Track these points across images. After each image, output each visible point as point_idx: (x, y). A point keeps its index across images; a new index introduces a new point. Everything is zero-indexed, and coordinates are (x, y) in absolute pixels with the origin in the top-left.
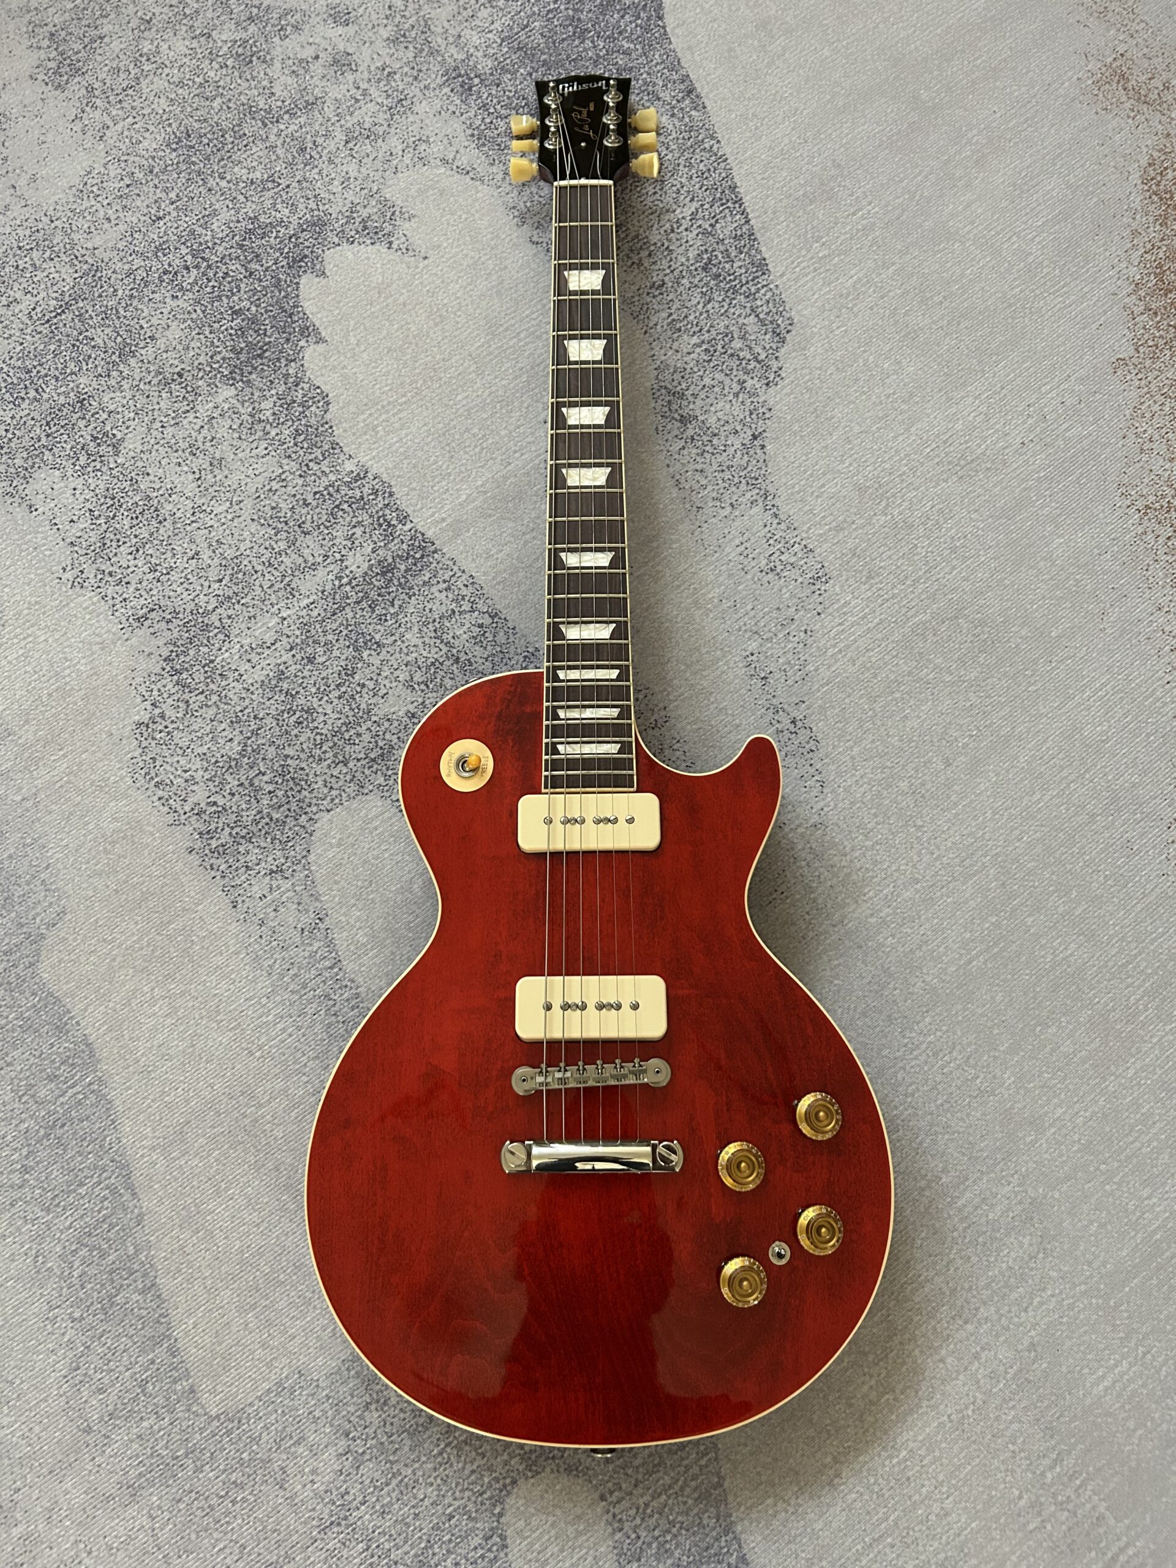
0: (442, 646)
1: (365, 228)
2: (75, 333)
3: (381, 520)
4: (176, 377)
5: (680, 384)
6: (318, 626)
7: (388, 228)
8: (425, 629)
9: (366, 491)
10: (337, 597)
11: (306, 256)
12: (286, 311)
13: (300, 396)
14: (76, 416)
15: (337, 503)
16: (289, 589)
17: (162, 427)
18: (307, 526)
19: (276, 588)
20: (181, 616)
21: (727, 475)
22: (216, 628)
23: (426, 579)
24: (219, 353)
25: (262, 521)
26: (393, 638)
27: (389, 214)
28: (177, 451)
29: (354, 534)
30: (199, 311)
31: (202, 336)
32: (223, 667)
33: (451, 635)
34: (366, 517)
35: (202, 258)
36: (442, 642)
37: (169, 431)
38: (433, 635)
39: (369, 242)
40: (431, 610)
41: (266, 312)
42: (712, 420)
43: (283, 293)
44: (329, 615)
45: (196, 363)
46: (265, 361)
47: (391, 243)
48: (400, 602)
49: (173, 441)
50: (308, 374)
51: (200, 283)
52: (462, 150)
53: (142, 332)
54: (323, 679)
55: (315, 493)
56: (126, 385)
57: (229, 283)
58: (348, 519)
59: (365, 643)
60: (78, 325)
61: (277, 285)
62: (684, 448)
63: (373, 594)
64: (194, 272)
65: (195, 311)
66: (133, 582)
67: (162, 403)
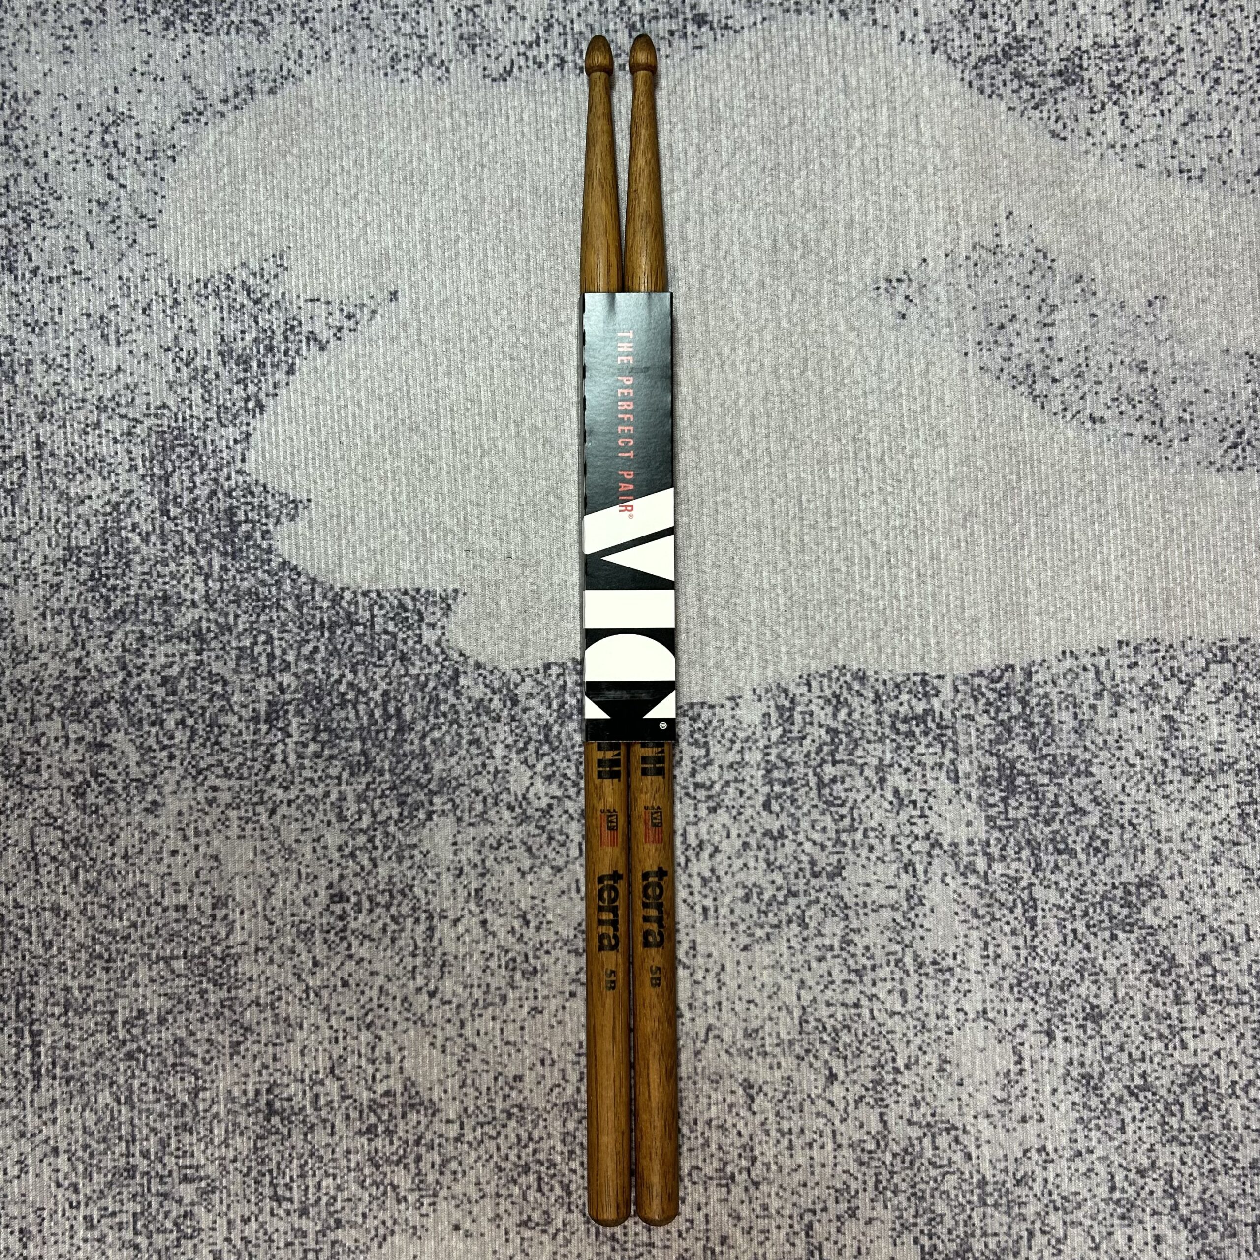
0: (1223, 779)
1: (244, 361)
2: (102, 1038)
3: (903, 727)
4: (337, 908)
5: (992, 30)
6: (1037, 964)
7: (275, 320)
8: (1169, 788)
9: (823, 715)
10: (1002, 896)
11: (231, 512)
12: (333, 626)
13: (542, 710)
14: (297, 1138)
15: (813, 781)
16: (931, 970)
17: (432, 994)
18: (822, 860)
19: (912, 991)
20: (854, 1185)
21: (1230, 80)
22: (920, 1139)
23: (1072, 723)
24: (342, 798)
25: (759, 933)
26: (1150, 853)
27: (242, 298)
28: (504, 999)
29: (896, 792)
30: (218, 782)
31: (283, 809)
32: (1005, 1171)
33: (1210, 749)
34: (876, 749)
35: (95, 704)
36: (1212, 773)
37: (448, 986)
38: (1189, 781)
39: (280, 375)
40: (1139, 754)
41: (310, 658)
42: (1105, 28)
43: (289, 605)
44: (1027, 931)
45: (336, 856)
46: (420, 726)
47: (312, 337)
48: (1087, 796)
49: (477, 993)
50: (504, 667)
51: (152, 741)
52: (191, 66)
53: (193, 913)
54: (1147, 1018)
55: (767, 806)
56: (289, 1008)
57: (192, 688)
58: (860, 782)
59: (1129, 905)
60: (89, 1022)
61: (261, 604)
62: (1124, 115)
63: (1041, 832)
64: (117, 737)
65: (215, 789)
66: (728, 1228)
67: (378, 966)
